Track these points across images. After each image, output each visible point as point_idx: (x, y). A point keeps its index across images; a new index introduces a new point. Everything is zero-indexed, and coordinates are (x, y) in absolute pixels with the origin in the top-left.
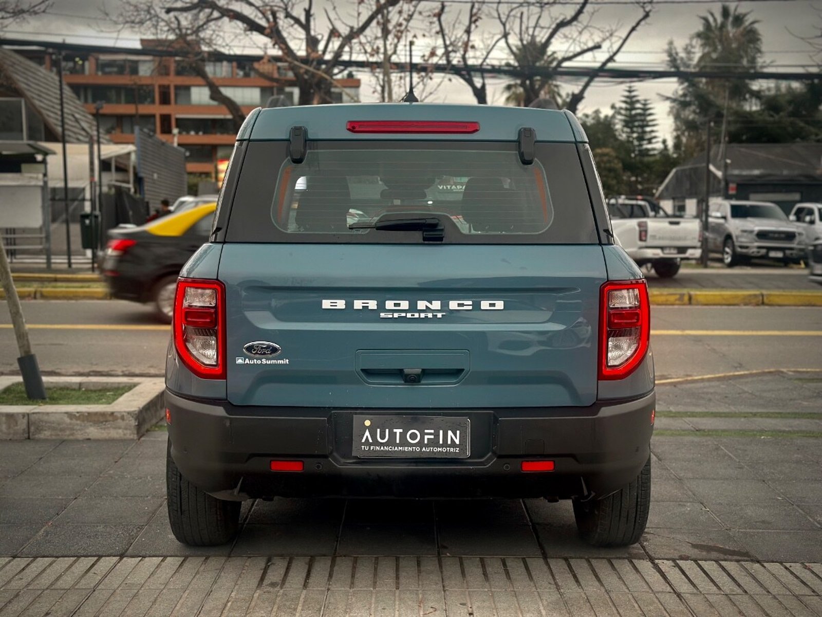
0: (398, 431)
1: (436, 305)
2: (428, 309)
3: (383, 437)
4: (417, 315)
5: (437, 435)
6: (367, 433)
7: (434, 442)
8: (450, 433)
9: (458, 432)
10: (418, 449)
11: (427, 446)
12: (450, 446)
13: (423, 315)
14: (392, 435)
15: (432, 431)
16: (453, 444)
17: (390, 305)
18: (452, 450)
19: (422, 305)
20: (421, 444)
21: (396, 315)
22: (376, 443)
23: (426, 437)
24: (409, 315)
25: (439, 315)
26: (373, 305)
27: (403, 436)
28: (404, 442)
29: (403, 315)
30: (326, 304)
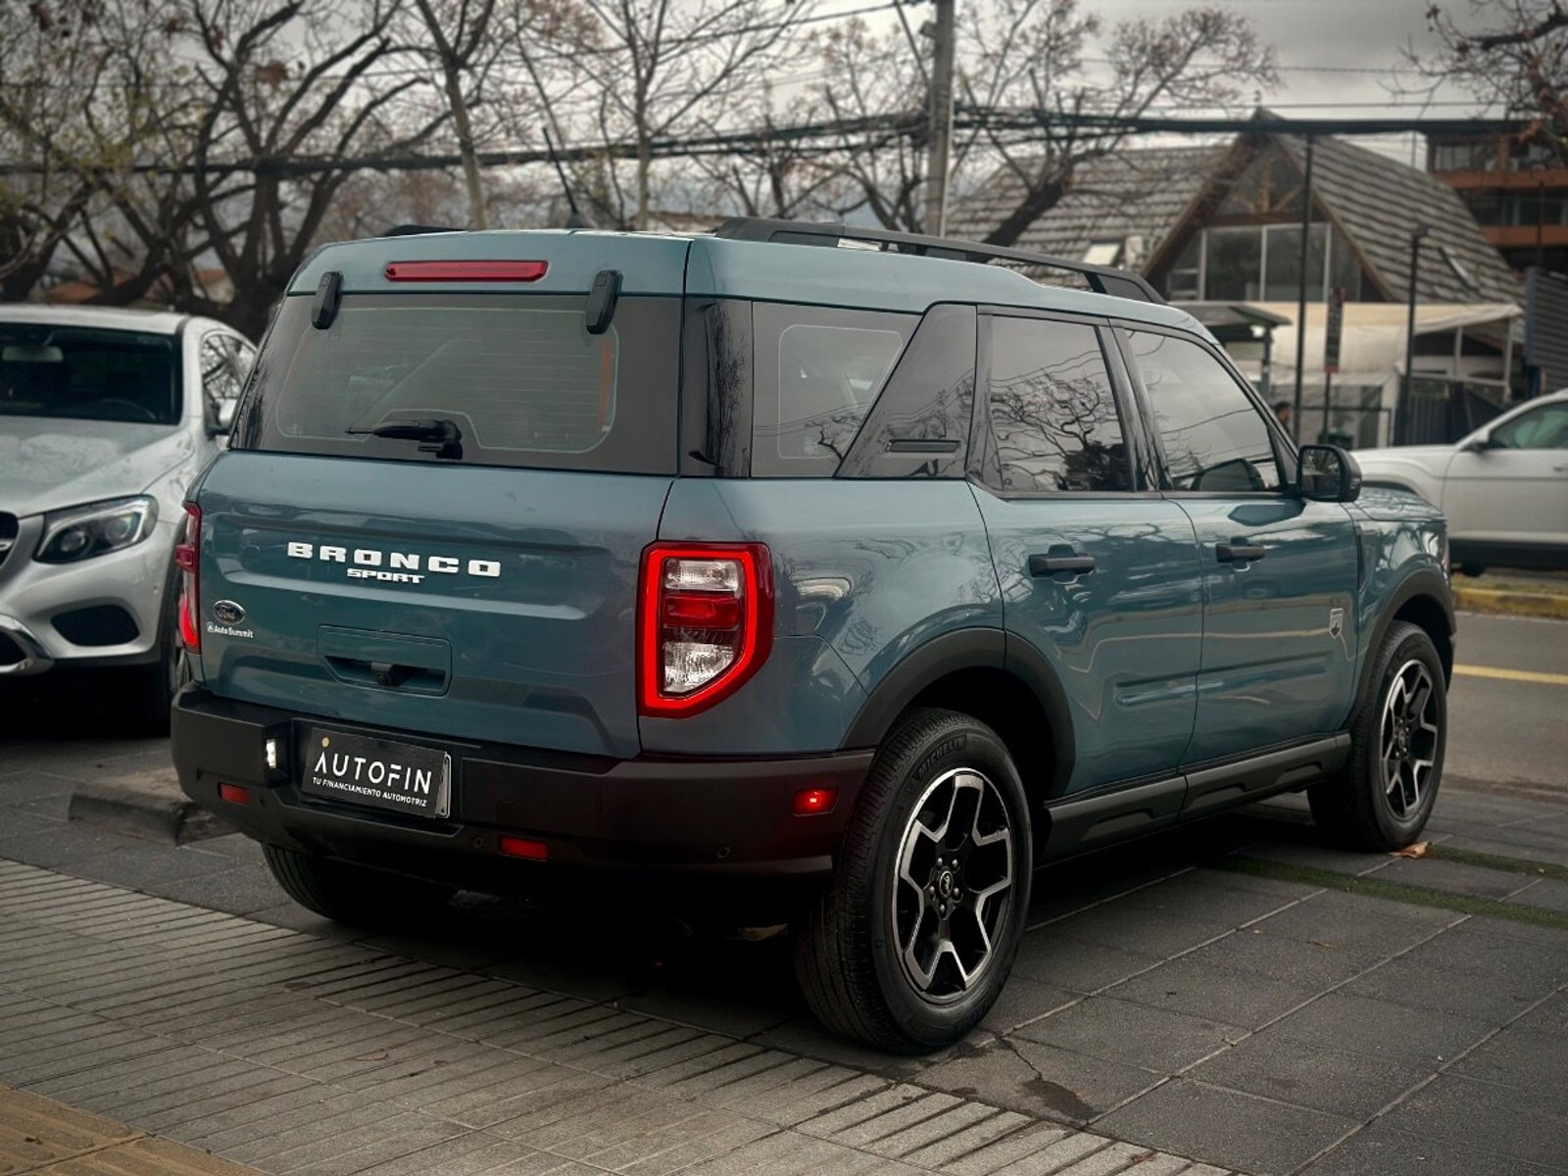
0: (360, 761)
1: (413, 562)
2: (403, 569)
3: (340, 769)
4: (389, 576)
5: (402, 773)
6: (323, 759)
7: (397, 787)
8: (419, 774)
9: (429, 774)
10: (378, 794)
11: (390, 790)
12: (415, 795)
13: (396, 577)
14: (352, 765)
15: (399, 768)
16: (420, 794)
17: (359, 556)
18: (418, 801)
19: (396, 559)
20: (382, 786)
21: (365, 574)
22: (331, 776)
23: (392, 776)
24: (380, 576)
25: (416, 579)
26: (340, 554)
27: (365, 767)
28: (364, 781)
29: (373, 573)
30: (293, 549)
